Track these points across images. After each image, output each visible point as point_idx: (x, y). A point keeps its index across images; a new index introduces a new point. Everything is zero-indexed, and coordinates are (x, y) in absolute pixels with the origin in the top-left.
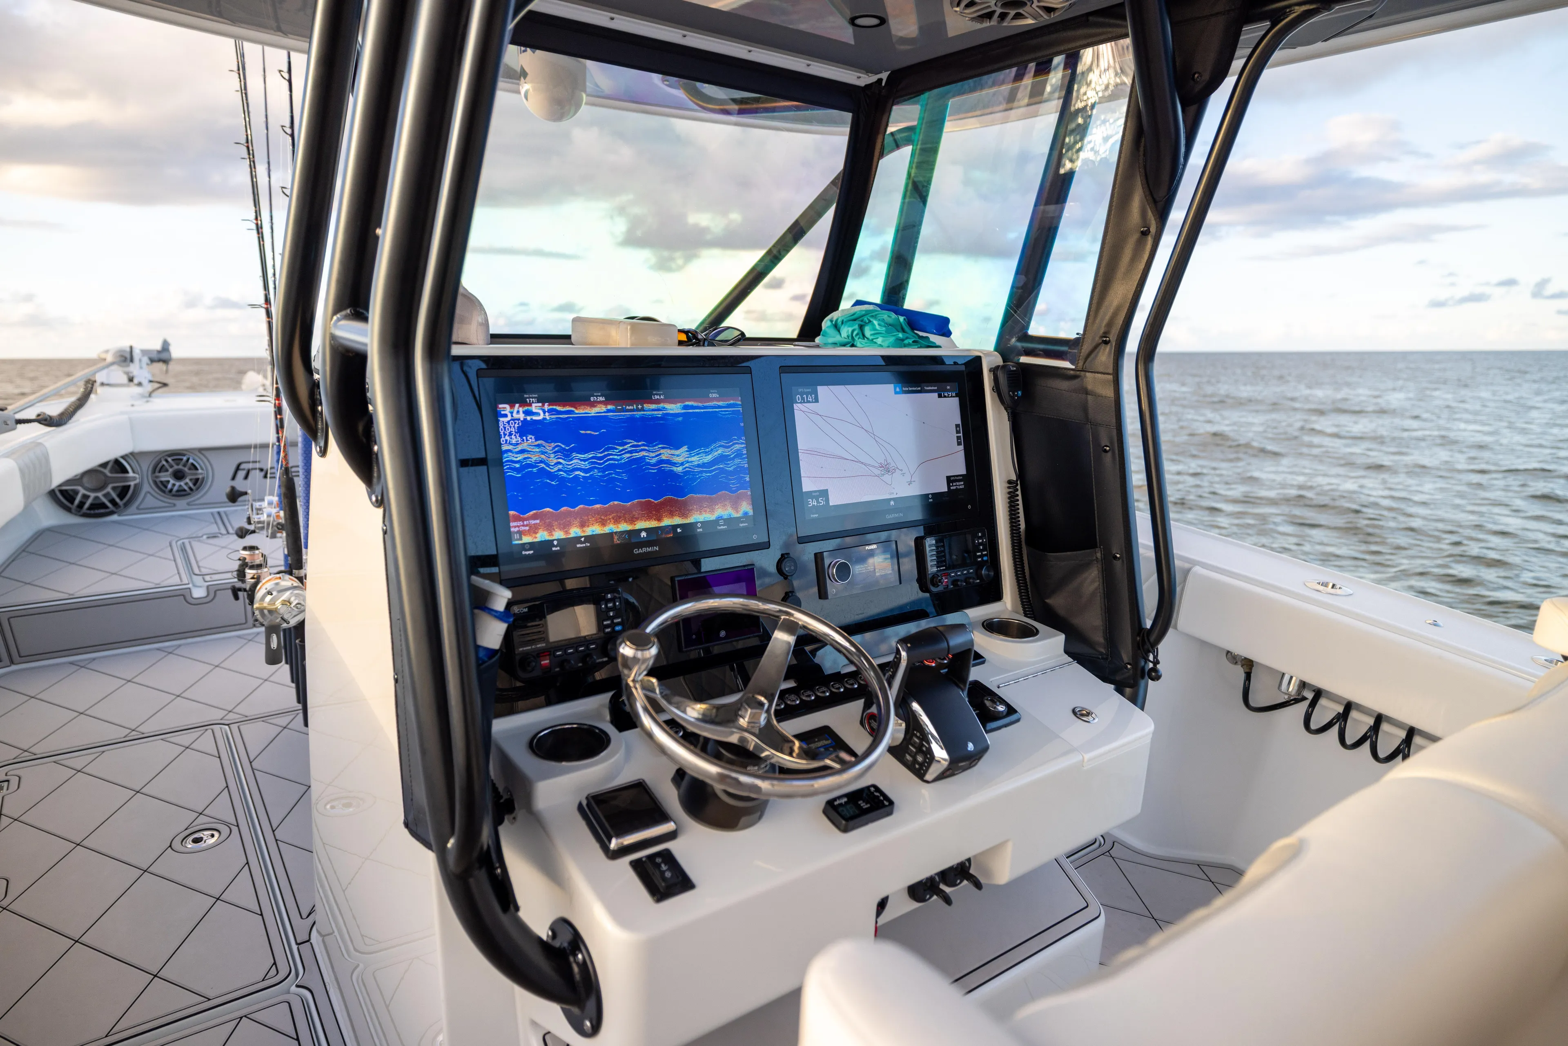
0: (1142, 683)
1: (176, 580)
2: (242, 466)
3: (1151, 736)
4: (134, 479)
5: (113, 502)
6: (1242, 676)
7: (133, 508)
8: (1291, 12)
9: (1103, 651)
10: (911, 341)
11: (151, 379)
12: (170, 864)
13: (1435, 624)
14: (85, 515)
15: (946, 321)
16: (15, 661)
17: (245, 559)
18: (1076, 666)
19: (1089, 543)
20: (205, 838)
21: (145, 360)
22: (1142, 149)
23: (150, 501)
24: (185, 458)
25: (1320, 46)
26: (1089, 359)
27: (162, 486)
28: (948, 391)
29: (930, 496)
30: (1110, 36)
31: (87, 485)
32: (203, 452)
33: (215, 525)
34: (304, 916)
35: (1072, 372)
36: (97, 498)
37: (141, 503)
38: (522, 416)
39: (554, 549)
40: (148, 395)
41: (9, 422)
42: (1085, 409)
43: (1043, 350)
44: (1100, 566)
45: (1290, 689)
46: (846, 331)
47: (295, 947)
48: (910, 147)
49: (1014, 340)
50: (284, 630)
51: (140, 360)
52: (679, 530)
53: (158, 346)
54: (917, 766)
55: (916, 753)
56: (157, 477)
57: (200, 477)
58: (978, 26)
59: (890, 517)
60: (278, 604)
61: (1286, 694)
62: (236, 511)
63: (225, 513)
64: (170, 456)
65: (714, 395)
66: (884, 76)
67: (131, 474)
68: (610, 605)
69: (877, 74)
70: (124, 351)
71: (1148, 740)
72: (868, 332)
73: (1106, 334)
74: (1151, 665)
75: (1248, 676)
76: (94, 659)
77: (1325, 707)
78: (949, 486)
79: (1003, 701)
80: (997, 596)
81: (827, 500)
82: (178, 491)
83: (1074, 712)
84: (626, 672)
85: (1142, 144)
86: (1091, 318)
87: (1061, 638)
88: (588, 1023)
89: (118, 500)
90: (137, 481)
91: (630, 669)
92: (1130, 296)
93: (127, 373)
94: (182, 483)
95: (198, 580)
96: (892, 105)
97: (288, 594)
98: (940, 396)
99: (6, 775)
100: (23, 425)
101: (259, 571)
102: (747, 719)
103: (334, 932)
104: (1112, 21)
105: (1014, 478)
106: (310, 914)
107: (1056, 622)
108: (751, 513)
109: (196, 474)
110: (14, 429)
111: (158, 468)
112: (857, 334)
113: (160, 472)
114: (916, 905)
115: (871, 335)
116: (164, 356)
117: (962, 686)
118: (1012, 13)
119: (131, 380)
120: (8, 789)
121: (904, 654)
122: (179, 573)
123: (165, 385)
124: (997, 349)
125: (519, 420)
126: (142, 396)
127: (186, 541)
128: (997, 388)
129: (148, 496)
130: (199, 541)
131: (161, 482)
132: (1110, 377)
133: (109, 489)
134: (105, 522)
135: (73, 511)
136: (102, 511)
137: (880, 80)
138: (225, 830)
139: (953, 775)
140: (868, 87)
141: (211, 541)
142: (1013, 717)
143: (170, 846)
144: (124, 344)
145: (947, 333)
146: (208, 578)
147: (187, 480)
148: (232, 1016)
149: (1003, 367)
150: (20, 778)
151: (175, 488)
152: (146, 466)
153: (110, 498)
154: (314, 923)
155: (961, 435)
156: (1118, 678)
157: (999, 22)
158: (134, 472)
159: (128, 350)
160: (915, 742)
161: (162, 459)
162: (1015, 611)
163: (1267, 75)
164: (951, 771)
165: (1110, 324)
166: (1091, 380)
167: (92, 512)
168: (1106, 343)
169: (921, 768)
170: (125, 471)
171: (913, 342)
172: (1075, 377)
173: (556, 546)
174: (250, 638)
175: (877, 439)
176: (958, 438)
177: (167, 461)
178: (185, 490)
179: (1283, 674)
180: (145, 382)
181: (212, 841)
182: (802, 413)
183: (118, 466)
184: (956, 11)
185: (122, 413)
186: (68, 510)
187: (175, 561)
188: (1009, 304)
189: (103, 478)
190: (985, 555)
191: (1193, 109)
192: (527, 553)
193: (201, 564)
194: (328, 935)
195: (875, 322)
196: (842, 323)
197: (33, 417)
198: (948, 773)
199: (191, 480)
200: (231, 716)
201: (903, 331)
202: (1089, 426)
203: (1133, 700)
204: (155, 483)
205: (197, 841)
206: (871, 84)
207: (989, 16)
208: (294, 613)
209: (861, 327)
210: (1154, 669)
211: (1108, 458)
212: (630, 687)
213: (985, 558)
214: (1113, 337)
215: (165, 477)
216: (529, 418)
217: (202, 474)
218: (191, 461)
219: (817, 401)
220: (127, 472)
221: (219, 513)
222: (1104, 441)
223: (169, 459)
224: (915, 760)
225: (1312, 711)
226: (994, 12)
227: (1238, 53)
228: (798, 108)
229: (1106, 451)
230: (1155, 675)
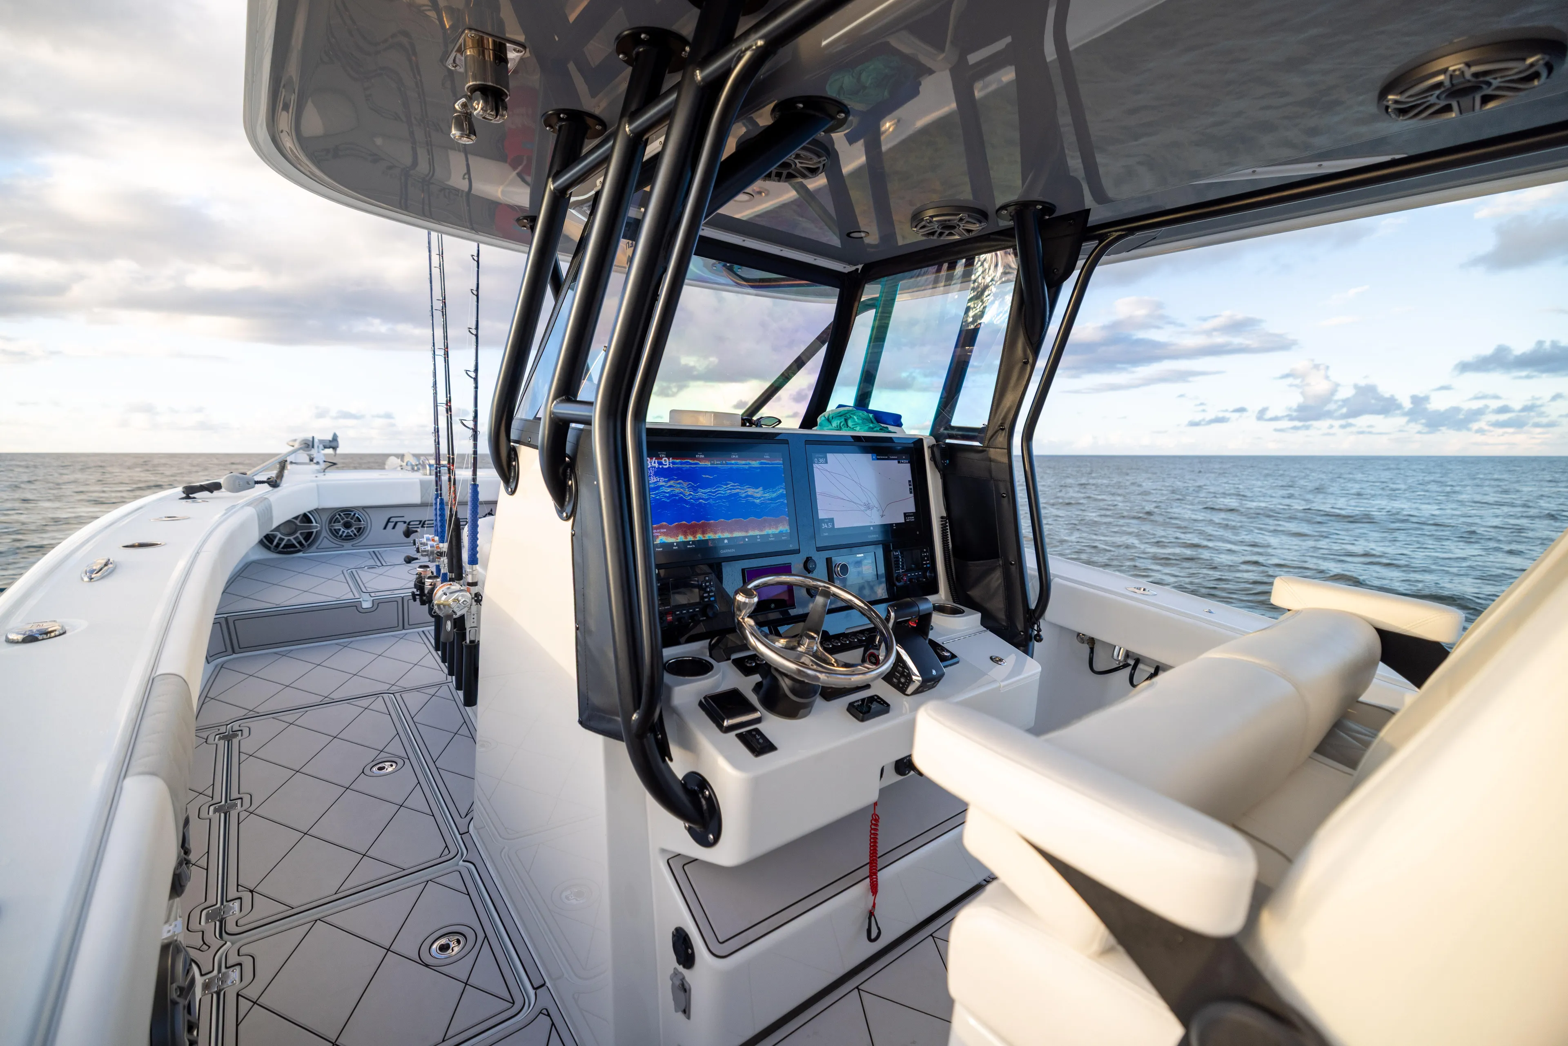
0: (1031, 644)
1: (351, 596)
2: (391, 520)
3: (1039, 674)
4: (316, 527)
5: (300, 543)
6: (1088, 651)
7: (314, 548)
8: (1111, 236)
9: (1004, 624)
10: (878, 429)
11: (325, 460)
12: (363, 783)
13: (1210, 612)
14: (280, 553)
15: (899, 417)
16: (236, 652)
17: (421, 573)
18: (989, 634)
19: (994, 555)
20: (386, 767)
21: (321, 446)
22: (1023, 313)
23: (326, 543)
24: (353, 514)
25: (1124, 254)
26: (992, 440)
27: (335, 533)
28: (904, 459)
29: (894, 525)
30: (1003, 246)
31: (283, 531)
32: (365, 509)
33: (373, 560)
34: (463, 817)
35: (981, 448)
36: (289, 540)
37: (319, 544)
38: (657, 465)
39: (674, 548)
40: (322, 471)
41: (250, 483)
42: (990, 471)
43: (960, 435)
44: (1001, 569)
45: (1120, 658)
46: (835, 423)
47: (459, 837)
48: (874, 311)
49: (942, 429)
50: (454, 619)
51: (318, 447)
52: (747, 540)
53: (330, 438)
54: (901, 685)
55: (900, 677)
56: (332, 526)
57: (362, 526)
58: (924, 238)
59: (871, 537)
60: (450, 601)
61: (1117, 660)
62: (386, 550)
63: (378, 551)
64: (342, 511)
65: (767, 457)
66: (860, 267)
67: (314, 524)
68: (708, 584)
69: (855, 265)
70: (308, 440)
71: (1038, 677)
72: (850, 423)
73: (1002, 424)
74: (1036, 632)
75: (1092, 650)
76: (292, 650)
77: (1143, 670)
78: (905, 519)
79: (948, 651)
80: (935, 591)
81: (833, 525)
82: (346, 536)
83: (991, 658)
84: (738, 613)
85: (1023, 310)
86: (993, 414)
87: (979, 615)
88: (711, 836)
89: (304, 542)
90: (319, 529)
91: (740, 611)
92: (1017, 401)
93: (308, 455)
94: (349, 531)
95: (366, 596)
96: (866, 283)
97: (456, 594)
98: (899, 462)
99: (240, 726)
100: (259, 485)
101: (435, 581)
102: (806, 646)
103: (485, 827)
104: (1008, 239)
105: (945, 515)
106: (467, 815)
107: (975, 606)
108: (789, 531)
109: (360, 525)
110: (253, 487)
111: (333, 520)
112: (843, 425)
113: (334, 523)
114: (900, 778)
115: (852, 425)
116: (333, 444)
117: (925, 637)
118: (947, 232)
119: (311, 460)
120: (242, 736)
121: (892, 614)
122: (352, 591)
123: (334, 464)
124: (932, 434)
125: (655, 467)
126: (319, 471)
127: (354, 571)
128: (933, 458)
129: (325, 540)
130: (363, 570)
131: (335, 530)
132: (1006, 451)
133: (298, 534)
134: (294, 557)
135: (272, 549)
136: (292, 549)
137: (857, 269)
138: (400, 762)
139: (922, 691)
140: (849, 273)
141: (370, 570)
142: (955, 660)
143: (363, 772)
144: (309, 436)
145: (900, 425)
146: (373, 594)
147: (353, 529)
148: (420, 881)
149: (938, 445)
150: (250, 729)
151: (344, 534)
152: (325, 517)
153: (298, 541)
154: (472, 818)
155: (912, 487)
156: (1015, 641)
157: (938, 237)
158: (316, 523)
159: (311, 439)
160: (899, 670)
161: (337, 514)
162: (947, 599)
163: (1098, 269)
164: (922, 688)
165: (1005, 418)
166: (993, 453)
167: (285, 550)
168: (1003, 429)
169: (903, 686)
170: (310, 521)
171: (880, 429)
172: (983, 451)
173: (675, 546)
174: (401, 637)
175: (863, 488)
176: (910, 489)
177: (340, 515)
178: (351, 536)
179: (1115, 646)
180: (321, 462)
181: (390, 769)
182: (818, 470)
183: (305, 518)
184: (914, 231)
185: (312, 481)
186: (269, 548)
187: (348, 583)
188: (939, 406)
189: (294, 526)
190: (929, 563)
191: (1053, 290)
192: (659, 549)
193: (366, 585)
194: (482, 828)
195: (855, 417)
196: (833, 418)
197: (265, 479)
198: (920, 689)
199: (355, 528)
200: (394, 688)
201: (872, 423)
202: (992, 482)
203: (1026, 652)
204: (330, 530)
205: (380, 769)
206: (852, 271)
207: (933, 234)
208: (461, 607)
209: (846, 420)
210: (1038, 635)
211: (1005, 502)
212: (741, 622)
213: (928, 565)
214: (1007, 426)
215: (337, 526)
216: (661, 467)
217: (363, 524)
218: (357, 515)
219: (826, 462)
220: (312, 523)
221: (374, 552)
222: (1003, 491)
223: (342, 514)
224: (900, 682)
225: (1134, 673)
226: (936, 231)
227: (1080, 257)
228: (808, 285)
229: (1003, 497)
230: (1039, 638)
